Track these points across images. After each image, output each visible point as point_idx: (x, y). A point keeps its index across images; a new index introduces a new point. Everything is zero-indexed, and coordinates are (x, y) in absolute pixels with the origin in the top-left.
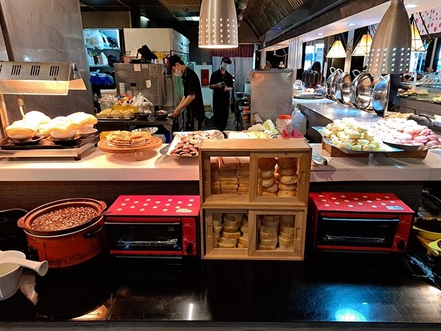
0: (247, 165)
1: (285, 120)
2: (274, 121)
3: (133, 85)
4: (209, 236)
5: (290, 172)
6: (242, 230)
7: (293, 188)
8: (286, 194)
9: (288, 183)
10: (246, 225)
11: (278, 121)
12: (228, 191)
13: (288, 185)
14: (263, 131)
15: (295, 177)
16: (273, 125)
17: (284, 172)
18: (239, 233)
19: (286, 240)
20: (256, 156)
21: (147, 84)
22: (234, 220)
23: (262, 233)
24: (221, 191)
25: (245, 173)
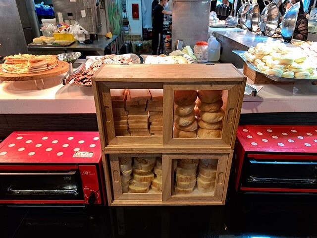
0: (160, 100)
1: (202, 46)
2: (192, 47)
3: (70, 14)
4: (116, 182)
5: (214, 108)
6: (156, 173)
7: (216, 126)
8: (207, 134)
9: (211, 121)
10: (160, 167)
11: (196, 47)
12: (138, 131)
13: (211, 124)
14: (182, 55)
15: (219, 113)
16: (192, 51)
17: (207, 108)
18: (152, 175)
19: (205, 183)
20: (171, 89)
21: (82, 14)
22: (146, 163)
23: (179, 176)
24: (129, 131)
25: (158, 109)
